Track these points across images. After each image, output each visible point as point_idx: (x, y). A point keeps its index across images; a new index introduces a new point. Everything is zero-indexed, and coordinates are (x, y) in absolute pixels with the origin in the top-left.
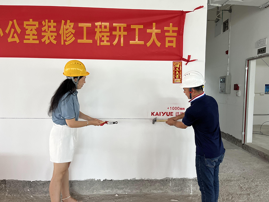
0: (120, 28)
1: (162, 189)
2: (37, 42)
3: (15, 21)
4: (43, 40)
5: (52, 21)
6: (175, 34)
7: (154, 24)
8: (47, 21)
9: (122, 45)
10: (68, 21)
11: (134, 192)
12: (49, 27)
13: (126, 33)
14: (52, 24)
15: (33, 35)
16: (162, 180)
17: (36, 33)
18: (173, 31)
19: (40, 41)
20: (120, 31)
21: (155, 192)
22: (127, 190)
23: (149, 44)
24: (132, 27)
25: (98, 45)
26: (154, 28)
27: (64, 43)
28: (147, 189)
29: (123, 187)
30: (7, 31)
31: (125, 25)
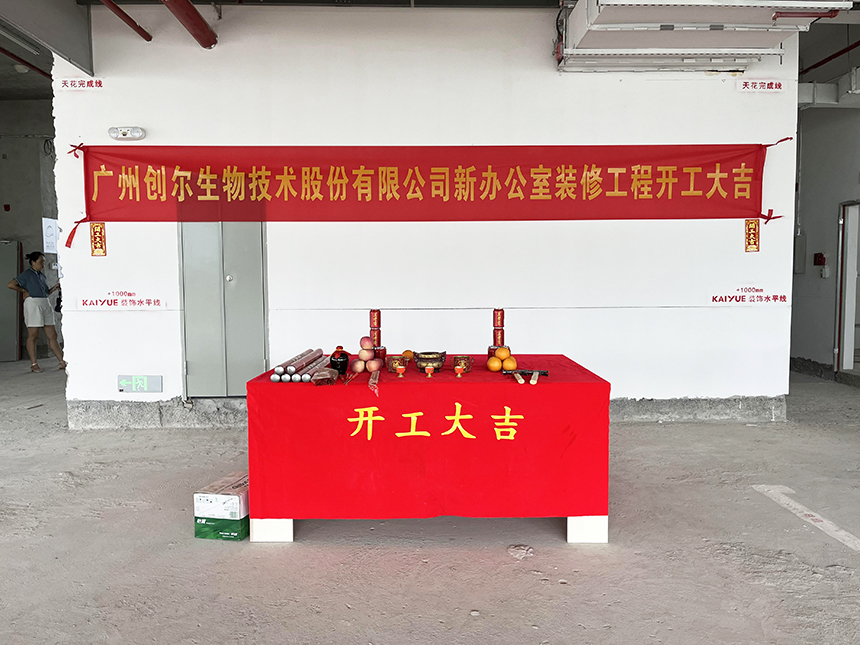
0: (667, 172)
1: (726, 414)
2: (549, 197)
3: (518, 168)
4: (557, 195)
5: (571, 166)
6: (749, 179)
7: (718, 165)
8: (563, 166)
9: (670, 197)
10: (594, 166)
11: (685, 417)
12: (567, 175)
13: (676, 180)
14: (572, 171)
15: (544, 187)
16: (728, 400)
17: (547, 185)
18: (746, 175)
19: (554, 196)
20: (667, 177)
21: (717, 418)
22: (673, 416)
23: (709, 195)
24: (685, 170)
25: (636, 198)
26: (718, 171)
27: (587, 197)
28: (705, 414)
29: (668, 410)
30: (507, 183)
31: (675, 168)
